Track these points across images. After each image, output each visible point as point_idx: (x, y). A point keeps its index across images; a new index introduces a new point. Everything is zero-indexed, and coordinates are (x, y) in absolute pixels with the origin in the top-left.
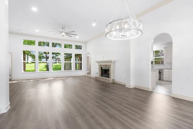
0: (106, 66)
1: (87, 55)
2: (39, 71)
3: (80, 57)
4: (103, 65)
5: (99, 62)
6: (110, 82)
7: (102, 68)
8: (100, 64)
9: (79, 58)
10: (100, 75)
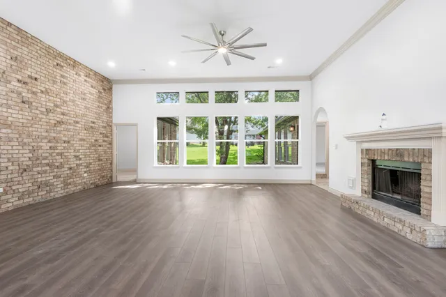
0: (399, 153)
1: (316, 117)
2: (185, 165)
3: (294, 127)
4: (383, 152)
5: (359, 139)
6: (430, 245)
7: (373, 161)
8: (366, 146)
9: (292, 129)
10: (364, 192)
